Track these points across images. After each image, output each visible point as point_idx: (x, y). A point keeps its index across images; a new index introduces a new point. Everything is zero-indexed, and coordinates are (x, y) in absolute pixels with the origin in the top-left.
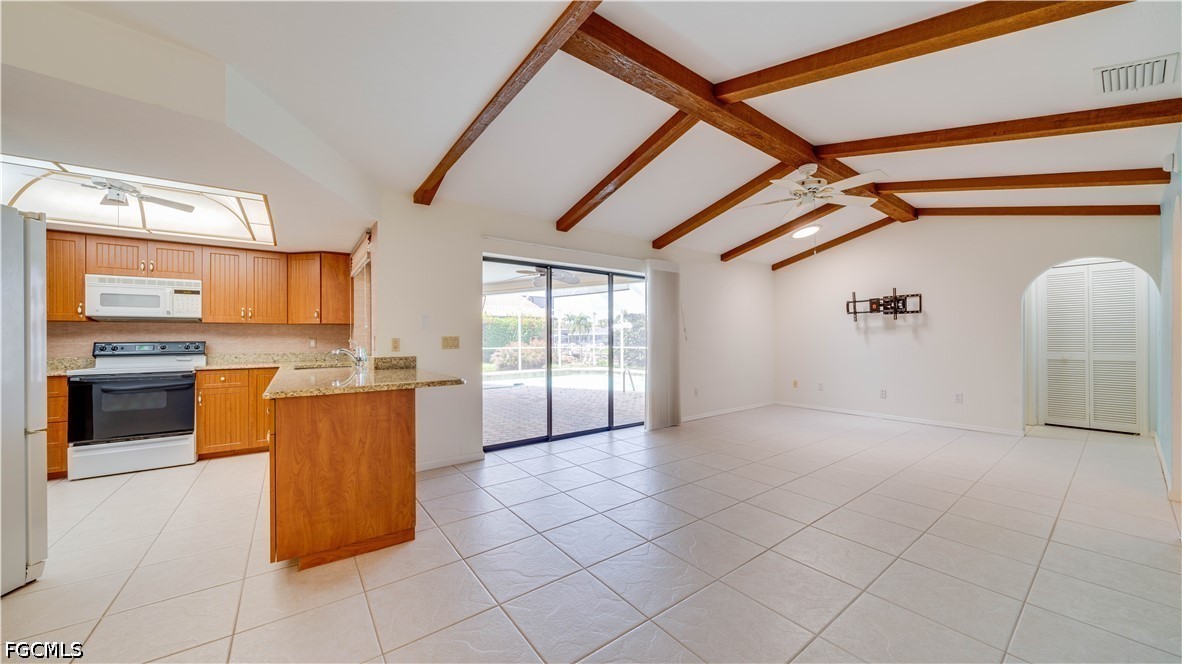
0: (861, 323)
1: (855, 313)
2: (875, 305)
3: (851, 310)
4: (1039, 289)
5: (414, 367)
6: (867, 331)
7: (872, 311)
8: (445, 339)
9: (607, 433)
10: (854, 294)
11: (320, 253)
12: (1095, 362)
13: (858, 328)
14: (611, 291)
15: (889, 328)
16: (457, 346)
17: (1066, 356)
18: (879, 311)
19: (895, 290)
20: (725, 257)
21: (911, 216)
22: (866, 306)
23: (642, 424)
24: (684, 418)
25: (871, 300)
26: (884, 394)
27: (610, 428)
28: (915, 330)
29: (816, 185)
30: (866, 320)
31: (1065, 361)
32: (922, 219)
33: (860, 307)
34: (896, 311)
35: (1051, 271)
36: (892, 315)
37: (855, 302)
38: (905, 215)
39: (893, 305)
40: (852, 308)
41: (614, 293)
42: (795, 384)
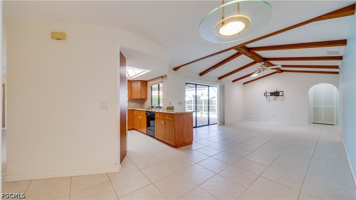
0: (268, 98)
1: (266, 96)
2: (272, 94)
3: (265, 95)
4: (311, 90)
5: (174, 109)
6: (269, 100)
7: (271, 95)
8: (179, 102)
9: (207, 126)
10: (266, 91)
11: (141, 81)
12: (324, 108)
13: (267, 100)
14: (196, 90)
15: (275, 99)
16: (181, 104)
17: (318, 106)
18: (273, 95)
19: (277, 90)
20: (233, 81)
21: (281, 72)
22: (269, 94)
23: (217, 124)
24: (226, 122)
25: (270, 93)
26: (274, 116)
27: (209, 125)
28: (282, 100)
29: (264, 67)
30: (269, 97)
31: (317, 108)
32: (284, 73)
33: (268, 94)
34: (277, 95)
35: (315, 86)
36: (276, 96)
37: (266, 93)
38: (280, 71)
39: (276, 94)
40: (265, 94)
41: (197, 91)
42: (250, 114)
